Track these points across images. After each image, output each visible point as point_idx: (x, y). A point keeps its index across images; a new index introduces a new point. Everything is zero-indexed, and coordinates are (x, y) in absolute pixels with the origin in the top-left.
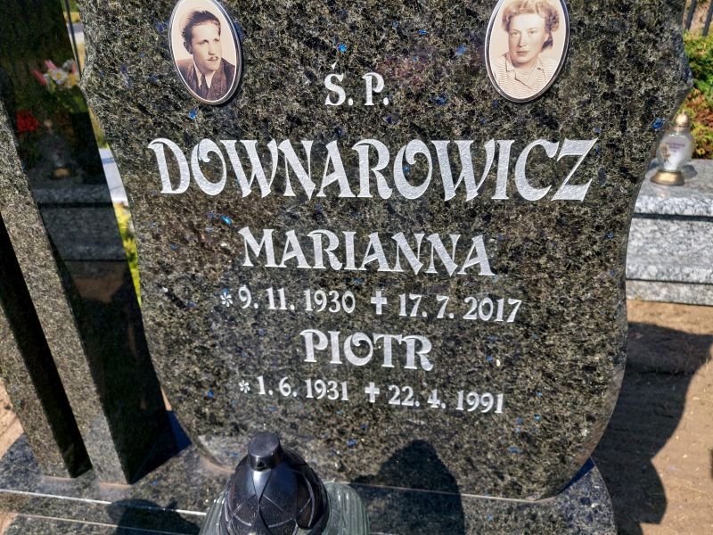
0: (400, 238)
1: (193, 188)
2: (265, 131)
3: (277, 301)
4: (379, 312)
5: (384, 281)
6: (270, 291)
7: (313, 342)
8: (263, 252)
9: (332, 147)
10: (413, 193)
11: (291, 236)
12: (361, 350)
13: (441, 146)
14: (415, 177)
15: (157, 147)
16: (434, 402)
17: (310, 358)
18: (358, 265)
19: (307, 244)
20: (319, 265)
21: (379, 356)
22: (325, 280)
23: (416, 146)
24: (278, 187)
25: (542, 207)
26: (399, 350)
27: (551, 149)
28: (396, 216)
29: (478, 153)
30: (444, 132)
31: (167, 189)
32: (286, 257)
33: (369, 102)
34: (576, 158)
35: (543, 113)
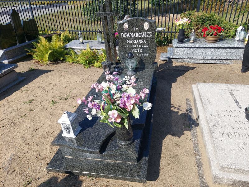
0: (139, 40)
1: (124, 37)
2: (130, 32)
3: (130, 46)
4: (138, 47)
5: (138, 44)
7: (132, 50)
8: (129, 42)
9: (134, 33)
10: (140, 36)
11: (131, 40)
12: (136, 50)
13: (142, 33)
14: (140, 35)
15: (122, 34)
16: (142, 55)
17: (132, 52)
18: (136, 43)
19: (132, 41)
21: (138, 51)
22: (133, 44)
23: (140, 33)
24: (130, 36)
25: (149, 37)
26: (139, 50)
27: (149, 33)
28: (139, 38)
29: (144, 33)
30: (142, 32)
33: (137, 30)
35: (148, 31)
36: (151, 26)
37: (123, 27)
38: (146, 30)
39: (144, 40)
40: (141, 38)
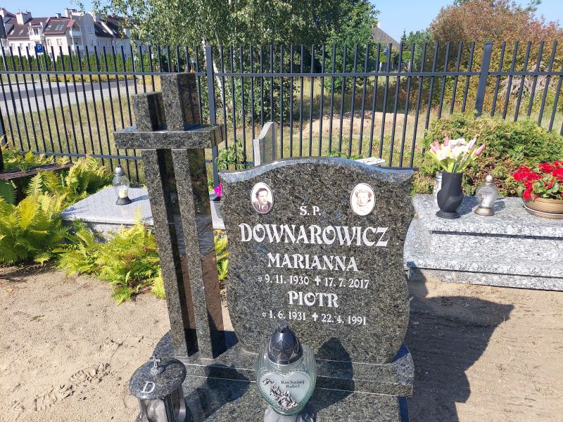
0: (325, 257)
1: (253, 239)
2: (280, 222)
3: (280, 280)
4: (318, 284)
5: (320, 273)
6: (277, 276)
7: (292, 296)
8: (275, 262)
9: (302, 228)
10: (329, 242)
11: (286, 256)
12: (311, 299)
13: (338, 228)
14: (330, 237)
15: (242, 226)
16: (339, 320)
17: (291, 302)
18: (310, 267)
19: (291, 259)
20: (296, 266)
21: (318, 302)
22: (297, 272)
23: (330, 228)
24: (283, 239)
25: (373, 248)
26: (325, 299)
27: (374, 230)
28: (323, 250)
29: (350, 231)
30: (339, 224)
31: (243, 239)
32: (284, 263)
33: (314, 214)
34: (382, 233)
35: (370, 220)
36: (388, 203)
37: (249, 198)
38: (357, 217)
39: (348, 260)
40: (336, 249)
